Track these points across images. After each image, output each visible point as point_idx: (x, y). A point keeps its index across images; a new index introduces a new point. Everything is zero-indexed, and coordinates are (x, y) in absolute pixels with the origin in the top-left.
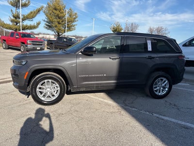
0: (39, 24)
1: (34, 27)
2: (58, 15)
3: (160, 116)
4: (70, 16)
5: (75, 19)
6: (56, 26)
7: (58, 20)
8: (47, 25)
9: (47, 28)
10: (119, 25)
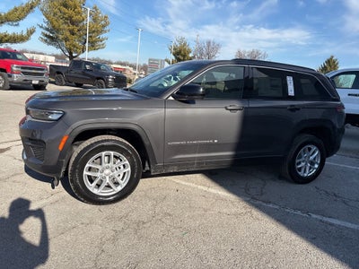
0: (31, 32)
1: (22, 39)
2: (70, 18)
3: (325, 219)
4: (95, 20)
5: (104, 26)
6: (66, 39)
7: (71, 27)
8: (46, 35)
9: (46, 41)
10: (185, 44)
